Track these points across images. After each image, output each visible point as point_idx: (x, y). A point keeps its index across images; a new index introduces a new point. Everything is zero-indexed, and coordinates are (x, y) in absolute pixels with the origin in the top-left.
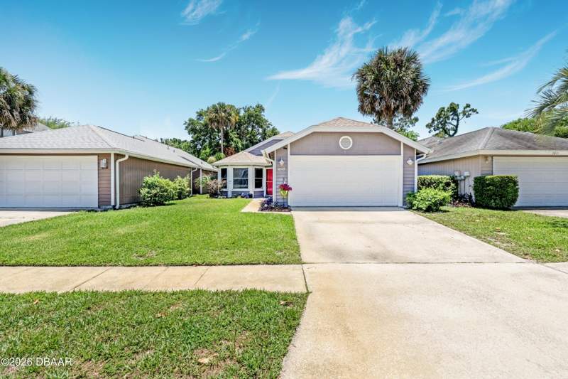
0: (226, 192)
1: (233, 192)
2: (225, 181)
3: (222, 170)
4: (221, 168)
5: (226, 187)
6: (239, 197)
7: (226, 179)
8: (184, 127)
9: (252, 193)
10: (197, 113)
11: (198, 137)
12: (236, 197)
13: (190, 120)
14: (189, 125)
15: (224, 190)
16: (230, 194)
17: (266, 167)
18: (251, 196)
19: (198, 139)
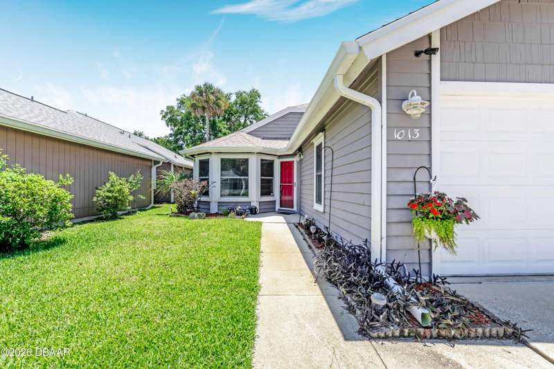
0: (208, 203)
1: (220, 204)
2: (204, 183)
3: (201, 162)
4: (198, 159)
5: (207, 194)
6: (232, 214)
7: (207, 180)
8: (161, 116)
9: (255, 204)
10: (178, 100)
11: (179, 129)
12: (226, 214)
13: (168, 108)
14: (167, 114)
15: (204, 199)
16: (214, 209)
17: (280, 157)
18: (253, 212)
19: (178, 133)
